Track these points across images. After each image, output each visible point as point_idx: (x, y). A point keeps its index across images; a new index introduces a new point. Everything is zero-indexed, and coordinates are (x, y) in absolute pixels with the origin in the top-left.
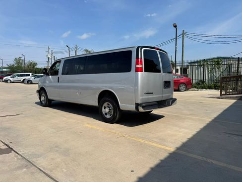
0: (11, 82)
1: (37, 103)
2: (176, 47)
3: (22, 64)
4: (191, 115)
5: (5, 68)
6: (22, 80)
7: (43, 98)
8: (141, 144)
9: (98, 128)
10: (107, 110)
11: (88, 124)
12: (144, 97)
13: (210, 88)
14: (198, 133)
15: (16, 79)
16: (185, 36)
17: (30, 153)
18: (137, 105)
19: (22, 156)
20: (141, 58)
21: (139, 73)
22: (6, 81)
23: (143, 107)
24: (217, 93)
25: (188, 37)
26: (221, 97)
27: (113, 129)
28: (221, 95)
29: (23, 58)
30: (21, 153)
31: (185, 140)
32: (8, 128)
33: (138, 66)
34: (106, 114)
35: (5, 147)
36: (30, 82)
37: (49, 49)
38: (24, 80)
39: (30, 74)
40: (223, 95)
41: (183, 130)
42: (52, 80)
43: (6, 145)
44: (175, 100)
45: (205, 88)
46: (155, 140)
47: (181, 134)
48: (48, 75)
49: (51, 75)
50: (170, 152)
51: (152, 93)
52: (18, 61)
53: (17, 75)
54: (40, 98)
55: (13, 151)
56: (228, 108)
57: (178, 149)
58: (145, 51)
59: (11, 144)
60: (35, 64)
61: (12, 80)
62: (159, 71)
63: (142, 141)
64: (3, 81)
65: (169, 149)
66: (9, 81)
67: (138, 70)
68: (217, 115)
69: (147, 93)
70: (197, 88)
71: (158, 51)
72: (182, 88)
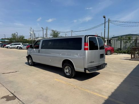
0: (10, 48)
1: (26, 63)
2: (105, 29)
3: (16, 37)
4: (115, 72)
5: (6, 39)
6: (16, 47)
7: (30, 61)
8: (88, 94)
9: (63, 82)
10: (67, 71)
11: (57, 78)
12: (89, 65)
13: (125, 53)
14: (120, 85)
15: (13, 46)
16: (110, 22)
17: (26, 100)
18: (85, 69)
19: (22, 102)
20: (87, 42)
21: (86, 51)
22: (7, 47)
23: (88, 70)
24: (129, 56)
25: (112, 23)
26: (132, 59)
27: (71, 83)
28: (131, 58)
29: (16, 34)
30: (21, 100)
31: (113, 91)
32: (12, 82)
33: (85, 47)
34: (67, 73)
35: (12, 95)
36: (21, 48)
37: (31, 29)
38: (17, 47)
39: (21, 43)
40: (133, 58)
41: (111, 83)
42: (35, 51)
43: (12, 94)
44: (106, 64)
45: (122, 53)
46: (96, 90)
47: (111, 86)
48: (33, 48)
49: (35, 48)
50: (105, 99)
51: (94, 62)
52: (14, 35)
53: (14, 44)
54: (28, 61)
55: (16, 98)
56: (136, 67)
57: (110, 97)
58: (89, 38)
59: (15, 93)
60: (23, 37)
61: (11, 47)
62: (97, 49)
63: (89, 91)
64: (6, 48)
65: (104, 97)
66: (9, 48)
67: (85, 49)
68: (130, 72)
69: (91, 62)
70: (117, 53)
71: (96, 37)
72: (109, 53)
